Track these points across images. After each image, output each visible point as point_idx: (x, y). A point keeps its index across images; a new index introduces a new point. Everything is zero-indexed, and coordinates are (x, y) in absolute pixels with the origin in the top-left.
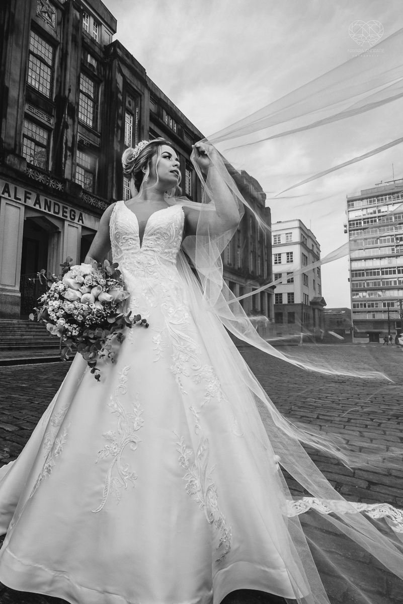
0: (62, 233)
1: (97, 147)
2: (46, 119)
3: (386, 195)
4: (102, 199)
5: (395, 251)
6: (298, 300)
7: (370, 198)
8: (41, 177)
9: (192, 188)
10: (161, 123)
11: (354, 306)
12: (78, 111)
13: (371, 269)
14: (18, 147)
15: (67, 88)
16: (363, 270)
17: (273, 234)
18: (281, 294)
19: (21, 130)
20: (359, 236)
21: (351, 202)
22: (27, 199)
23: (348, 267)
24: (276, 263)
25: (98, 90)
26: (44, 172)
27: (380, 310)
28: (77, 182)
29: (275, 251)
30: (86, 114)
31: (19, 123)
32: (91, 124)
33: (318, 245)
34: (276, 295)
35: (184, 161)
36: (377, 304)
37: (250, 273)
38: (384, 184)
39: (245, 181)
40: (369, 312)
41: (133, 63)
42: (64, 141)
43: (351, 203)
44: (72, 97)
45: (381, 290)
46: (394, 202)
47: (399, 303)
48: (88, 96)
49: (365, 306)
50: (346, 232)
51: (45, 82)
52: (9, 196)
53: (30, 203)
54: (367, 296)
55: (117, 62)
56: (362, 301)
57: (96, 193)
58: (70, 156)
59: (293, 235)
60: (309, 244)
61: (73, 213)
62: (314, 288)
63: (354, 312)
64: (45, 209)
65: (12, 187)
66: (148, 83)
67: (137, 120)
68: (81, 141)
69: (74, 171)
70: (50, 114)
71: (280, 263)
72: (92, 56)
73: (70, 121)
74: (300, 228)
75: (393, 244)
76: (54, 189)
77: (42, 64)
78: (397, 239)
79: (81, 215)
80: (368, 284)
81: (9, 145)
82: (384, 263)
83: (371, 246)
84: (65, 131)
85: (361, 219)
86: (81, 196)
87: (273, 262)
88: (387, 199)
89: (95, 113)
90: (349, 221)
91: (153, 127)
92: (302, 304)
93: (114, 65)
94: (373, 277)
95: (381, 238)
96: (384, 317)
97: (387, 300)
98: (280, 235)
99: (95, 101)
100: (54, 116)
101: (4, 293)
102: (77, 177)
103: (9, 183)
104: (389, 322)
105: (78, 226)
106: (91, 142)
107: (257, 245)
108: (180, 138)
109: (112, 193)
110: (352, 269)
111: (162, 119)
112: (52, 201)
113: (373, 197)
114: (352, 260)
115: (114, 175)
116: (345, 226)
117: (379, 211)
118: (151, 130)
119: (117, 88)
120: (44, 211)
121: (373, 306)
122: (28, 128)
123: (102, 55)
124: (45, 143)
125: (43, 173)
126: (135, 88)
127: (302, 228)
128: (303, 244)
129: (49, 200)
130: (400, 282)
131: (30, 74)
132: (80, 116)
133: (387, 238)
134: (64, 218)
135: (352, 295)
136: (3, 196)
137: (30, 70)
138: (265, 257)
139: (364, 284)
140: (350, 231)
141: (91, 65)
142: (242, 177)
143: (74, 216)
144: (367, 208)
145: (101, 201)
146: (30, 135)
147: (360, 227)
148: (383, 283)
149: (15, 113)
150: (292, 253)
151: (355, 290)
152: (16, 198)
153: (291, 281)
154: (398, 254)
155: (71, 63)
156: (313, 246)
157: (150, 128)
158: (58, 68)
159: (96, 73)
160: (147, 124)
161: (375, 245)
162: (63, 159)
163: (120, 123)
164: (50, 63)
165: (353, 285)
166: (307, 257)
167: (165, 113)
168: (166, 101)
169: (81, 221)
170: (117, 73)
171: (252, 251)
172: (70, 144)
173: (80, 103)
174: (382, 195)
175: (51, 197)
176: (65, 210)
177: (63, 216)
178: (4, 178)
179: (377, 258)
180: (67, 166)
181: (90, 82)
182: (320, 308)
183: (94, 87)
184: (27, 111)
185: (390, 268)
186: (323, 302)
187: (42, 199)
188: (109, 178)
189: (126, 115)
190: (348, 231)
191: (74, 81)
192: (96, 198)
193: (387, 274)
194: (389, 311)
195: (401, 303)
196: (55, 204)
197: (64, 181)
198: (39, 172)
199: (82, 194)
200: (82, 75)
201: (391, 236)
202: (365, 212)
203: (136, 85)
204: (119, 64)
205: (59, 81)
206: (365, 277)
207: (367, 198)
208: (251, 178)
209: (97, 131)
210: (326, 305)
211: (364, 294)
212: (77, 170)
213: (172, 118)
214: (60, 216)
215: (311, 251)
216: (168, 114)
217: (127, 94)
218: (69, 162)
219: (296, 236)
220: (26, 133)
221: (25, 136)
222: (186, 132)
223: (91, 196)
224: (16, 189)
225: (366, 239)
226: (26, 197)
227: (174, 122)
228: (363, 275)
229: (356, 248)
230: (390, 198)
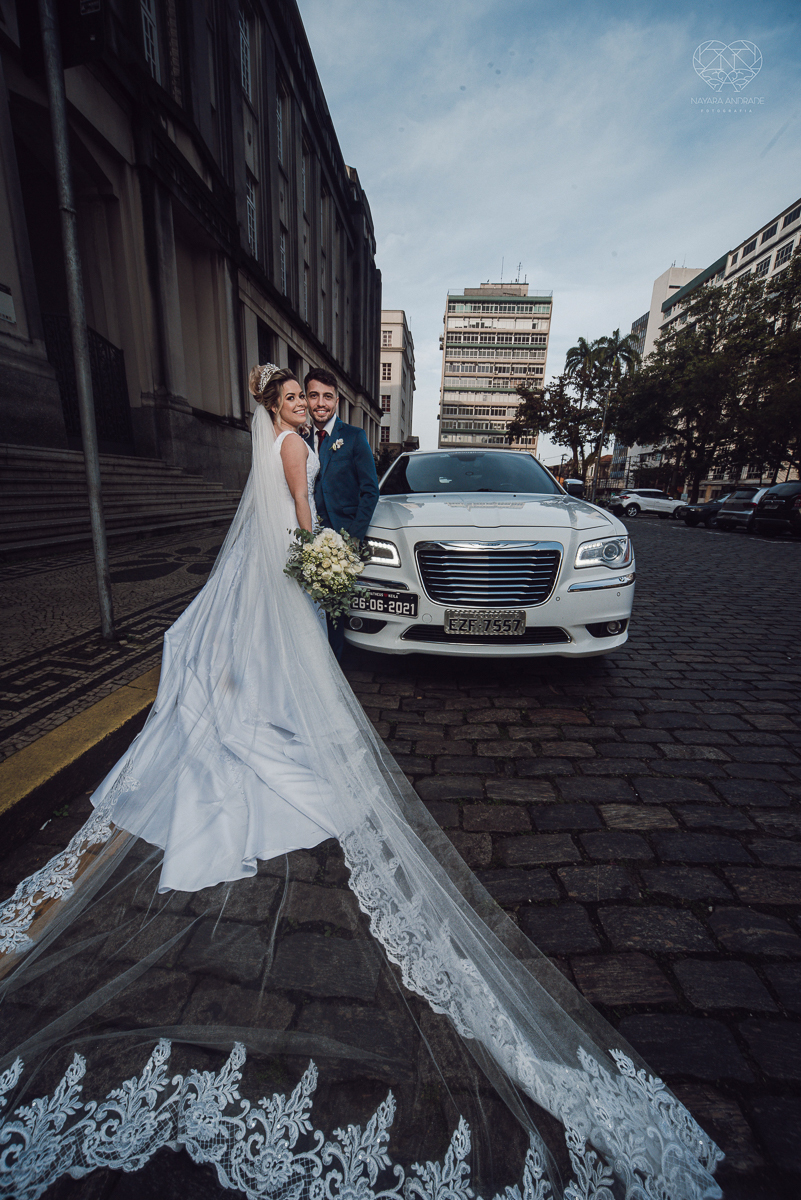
3: (493, 302)
5: (492, 385)
6: (393, 437)
7: (475, 302)
13: (465, 406)
16: (456, 405)
20: (458, 357)
21: (453, 301)
23: (439, 400)
24: (384, 378)
38: (490, 286)
43: (451, 305)
45: (471, 433)
46: (500, 315)
50: (441, 349)
54: (457, 441)
59: (392, 335)
60: (408, 354)
74: (403, 325)
75: (489, 374)
78: (496, 369)
80: (459, 426)
82: (479, 399)
83: (468, 373)
85: (460, 333)
88: (493, 309)
90: (448, 333)
94: (466, 416)
110: (445, 403)
113: (479, 302)
114: (446, 390)
116: (441, 339)
117: (483, 325)
133: (486, 365)
135: (441, 436)
139: (455, 424)
140: (447, 347)
144: (469, 318)
147: (459, 344)
148: (475, 425)
150: (390, 365)
151: (444, 431)
154: (493, 389)
161: (472, 373)
165: (442, 425)
166: (405, 376)
174: (488, 302)
179: (472, 392)
185: (484, 406)
190: (445, 347)
193: (480, 414)
201: (491, 363)
202: (466, 323)
206: (457, 416)
207: (471, 302)
211: (454, 438)
219: (397, 339)
225: (464, 363)
228: (455, 413)
229: (451, 373)
230: (496, 309)
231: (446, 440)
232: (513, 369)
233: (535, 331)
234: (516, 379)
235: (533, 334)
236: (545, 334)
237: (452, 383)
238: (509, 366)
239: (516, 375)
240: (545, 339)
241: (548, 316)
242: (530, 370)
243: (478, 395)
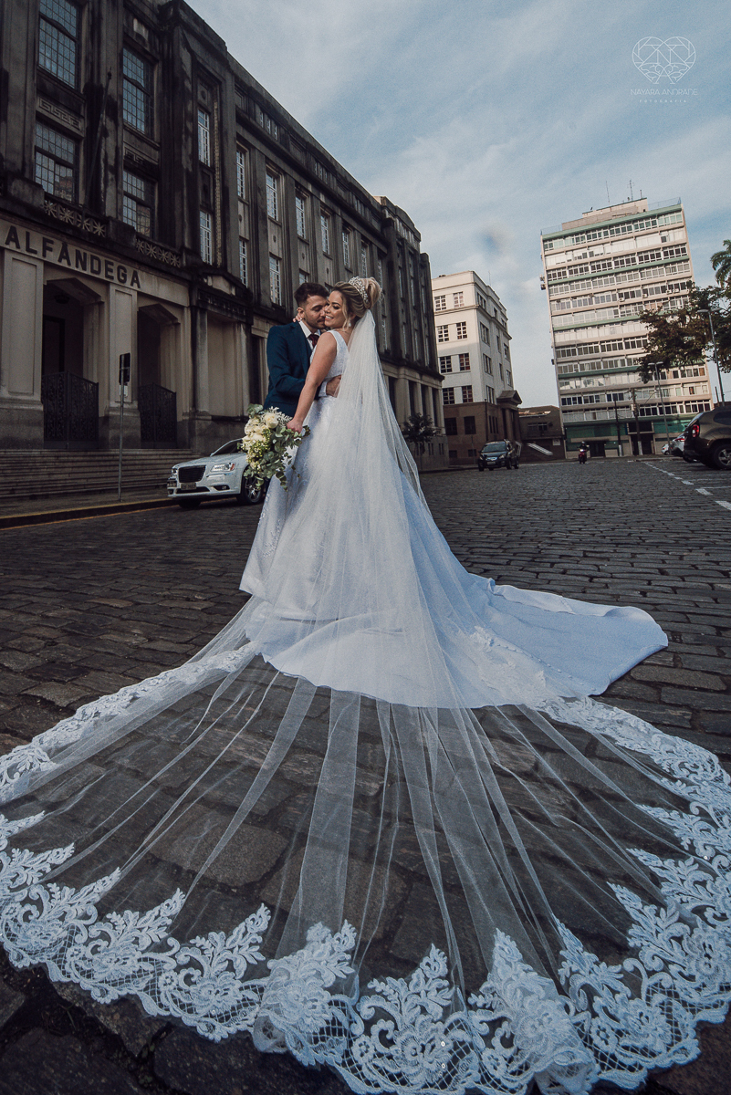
0: (106, 305)
1: (154, 165)
2: (71, 122)
3: (599, 229)
4: (168, 247)
5: (620, 314)
6: (479, 396)
8: (67, 216)
9: (307, 226)
10: (253, 125)
11: (564, 402)
12: (122, 109)
13: (586, 344)
14: (27, 169)
15: (103, 72)
16: (574, 346)
17: (435, 294)
18: (452, 389)
19: (31, 141)
20: (564, 293)
21: (548, 241)
22: (48, 252)
23: (551, 343)
24: (441, 340)
25: (153, 76)
26: (73, 207)
27: (603, 406)
28: (125, 221)
29: (439, 321)
30: (134, 113)
31: (28, 128)
32: (143, 130)
33: (503, 311)
34: (445, 390)
35: (292, 185)
36: (597, 397)
37: (404, 357)
38: (595, 213)
39: (387, 212)
40: (587, 410)
41: (206, 33)
42: (102, 156)
43: (548, 243)
44: (112, 87)
45: (602, 374)
46: (613, 239)
47: (630, 394)
48: (137, 85)
49: (580, 402)
50: (543, 288)
51: (67, 63)
52: (18, 247)
53: (53, 257)
54: (583, 386)
55: (181, 31)
56: (575, 394)
57: (156, 238)
58: (112, 180)
59: (464, 295)
60: (490, 308)
61: (122, 271)
62: (502, 378)
63: (564, 412)
64: (77, 266)
65: (21, 232)
66: (230, 63)
67: (216, 122)
68: (129, 157)
69: (119, 205)
70: (77, 114)
71: (447, 340)
72: (140, 21)
73: (110, 125)
74: (476, 284)
75: (615, 303)
76: (90, 234)
77: (61, 34)
78: (621, 295)
79: (135, 275)
80: (582, 367)
81: (14, 164)
82: (604, 333)
83: (583, 307)
84: (103, 141)
85: (564, 268)
86: (134, 244)
87: (437, 338)
88: (602, 234)
89: (149, 111)
90: (548, 272)
91: (242, 132)
92: (485, 403)
93: (175, 36)
94: (589, 356)
95: (596, 295)
96: (608, 416)
97: (612, 390)
98: (444, 296)
99: (148, 93)
100: (83, 117)
101: (15, 407)
102: (125, 214)
103: (17, 227)
104: (618, 424)
105: (132, 292)
106: (144, 157)
107: (412, 313)
108: (284, 149)
109: (183, 237)
110: (557, 345)
111: (255, 120)
112: (88, 253)
113: (582, 233)
114: (555, 331)
115: (185, 209)
116: (542, 279)
117: (592, 254)
118: (239, 137)
119: (184, 73)
120: (76, 269)
121: (592, 401)
122: (43, 137)
123: (155, 20)
124: (71, 160)
125: (71, 209)
126: (211, 71)
127: (477, 283)
128: (481, 309)
129: (82, 251)
130: (629, 360)
131: (42, 50)
132: (125, 117)
133: (605, 294)
134: (108, 280)
135: (560, 385)
136: (7, 247)
137: (41, 44)
138: (425, 332)
139: (576, 366)
140: (549, 286)
141: (139, 36)
142: (382, 207)
143: (125, 276)
144: (572, 250)
145: (166, 250)
146: (46, 148)
147: (565, 280)
148: (605, 363)
149: (21, 113)
150: (464, 324)
151: (563, 378)
152: (28, 249)
153: (465, 367)
154: (624, 319)
155: (109, 32)
156: (496, 311)
157: (238, 134)
158: (87, 41)
159: (147, 49)
160: (233, 128)
161: (589, 307)
162: (102, 185)
163: (189, 126)
164: (73, 33)
165: (559, 369)
166: (487, 330)
167: (258, 110)
168: (259, 91)
169: (135, 284)
170: (181, 47)
171: (404, 323)
172: (112, 162)
173: (125, 96)
174: (594, 230)
175: (86, 247)
176: (109, 266)
177: (107, 276)
178: (7, 217)
179: (593, 326)
180: (108, 197)
181: (139, 62)
182: (513, 407)
183: (146, 70)
184: (40, 110)
185: (613, 340)
186: (517, 399)
187: (72, 250)
188: (177, 213)
189: (199, 114)
190: (547, 286)
191: (114, 60)
192: (158, 246)
193: (609, 350)
194: (616, 407)
195: (633, 393)
196: (93, 258)
197: (105, 221)
198: (65, 206)
199: (135, 240)
200: (125, 51)
201: (612, 291)
202: (570, 256)
203: (213, 67)
204: (184, 35)
205: (89, 61)
206: (577, 357)
207: (571, 235)
208: (396, 208)
209: (153, 139)
210: (521, 402)
211: (578, 382)
212: (125, 203)
213: (270, 118)
214: (102, 276)
215: (492, 320)
216: (263, 111)
217: (199, 81)
218: (111, 191)
219: (469, 298)
220: (39, 145)
221: (38, 150)
222: (293, 139)
223: (150, 243)
224: (28, 234)
225: (575, 298)
226: (45, 249)
227: (273, 125)
228: (574, 354)
229: (560, 312)
230: (606, 234)
231: (567, 387)
232: (645, 291)
233: (665, 244)
234: (653, 301)
235: (664, 248)
236: (684, 244)
237: (561, 322)
238: (640, 288)
239: (651, 297)
240: (684, 250)
241: (682, 224)
242: (671, 287)
243: (602, 329)
